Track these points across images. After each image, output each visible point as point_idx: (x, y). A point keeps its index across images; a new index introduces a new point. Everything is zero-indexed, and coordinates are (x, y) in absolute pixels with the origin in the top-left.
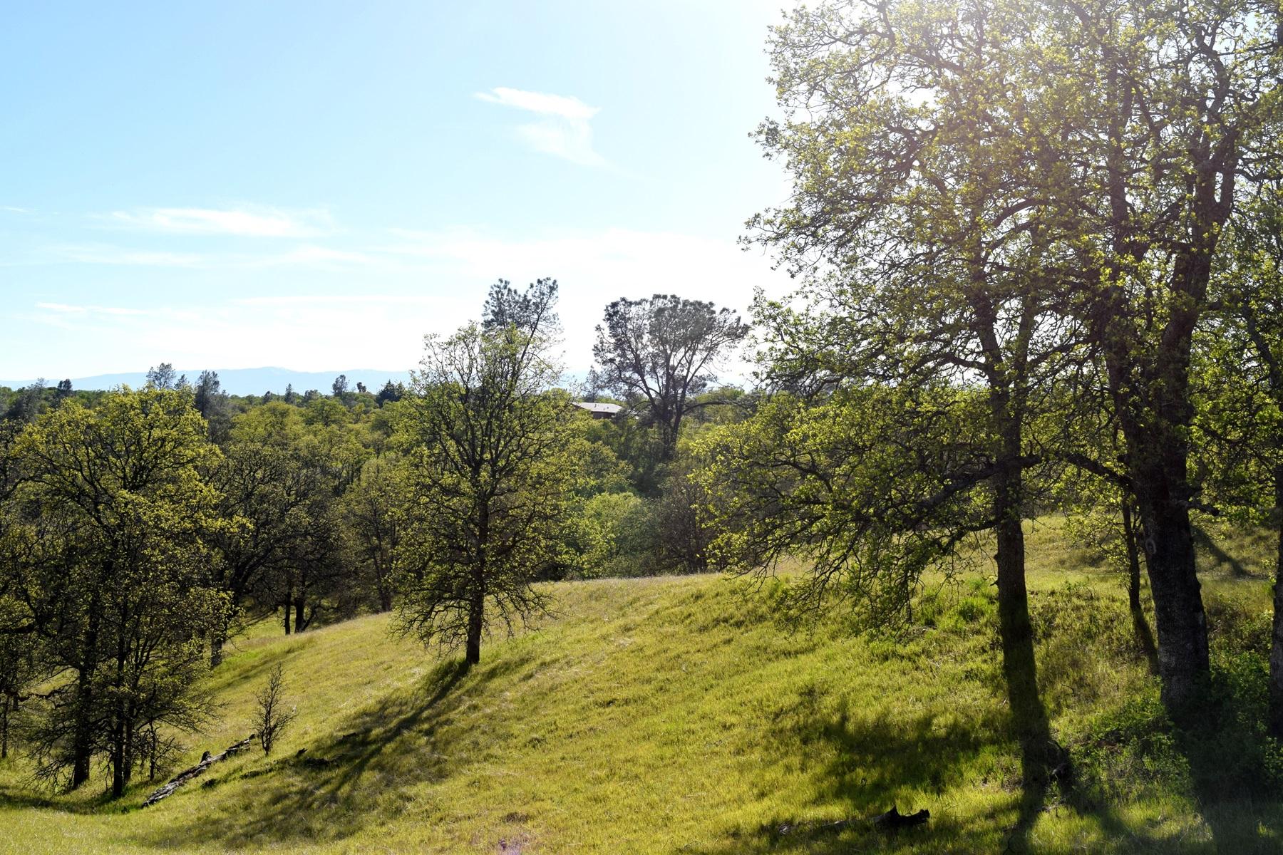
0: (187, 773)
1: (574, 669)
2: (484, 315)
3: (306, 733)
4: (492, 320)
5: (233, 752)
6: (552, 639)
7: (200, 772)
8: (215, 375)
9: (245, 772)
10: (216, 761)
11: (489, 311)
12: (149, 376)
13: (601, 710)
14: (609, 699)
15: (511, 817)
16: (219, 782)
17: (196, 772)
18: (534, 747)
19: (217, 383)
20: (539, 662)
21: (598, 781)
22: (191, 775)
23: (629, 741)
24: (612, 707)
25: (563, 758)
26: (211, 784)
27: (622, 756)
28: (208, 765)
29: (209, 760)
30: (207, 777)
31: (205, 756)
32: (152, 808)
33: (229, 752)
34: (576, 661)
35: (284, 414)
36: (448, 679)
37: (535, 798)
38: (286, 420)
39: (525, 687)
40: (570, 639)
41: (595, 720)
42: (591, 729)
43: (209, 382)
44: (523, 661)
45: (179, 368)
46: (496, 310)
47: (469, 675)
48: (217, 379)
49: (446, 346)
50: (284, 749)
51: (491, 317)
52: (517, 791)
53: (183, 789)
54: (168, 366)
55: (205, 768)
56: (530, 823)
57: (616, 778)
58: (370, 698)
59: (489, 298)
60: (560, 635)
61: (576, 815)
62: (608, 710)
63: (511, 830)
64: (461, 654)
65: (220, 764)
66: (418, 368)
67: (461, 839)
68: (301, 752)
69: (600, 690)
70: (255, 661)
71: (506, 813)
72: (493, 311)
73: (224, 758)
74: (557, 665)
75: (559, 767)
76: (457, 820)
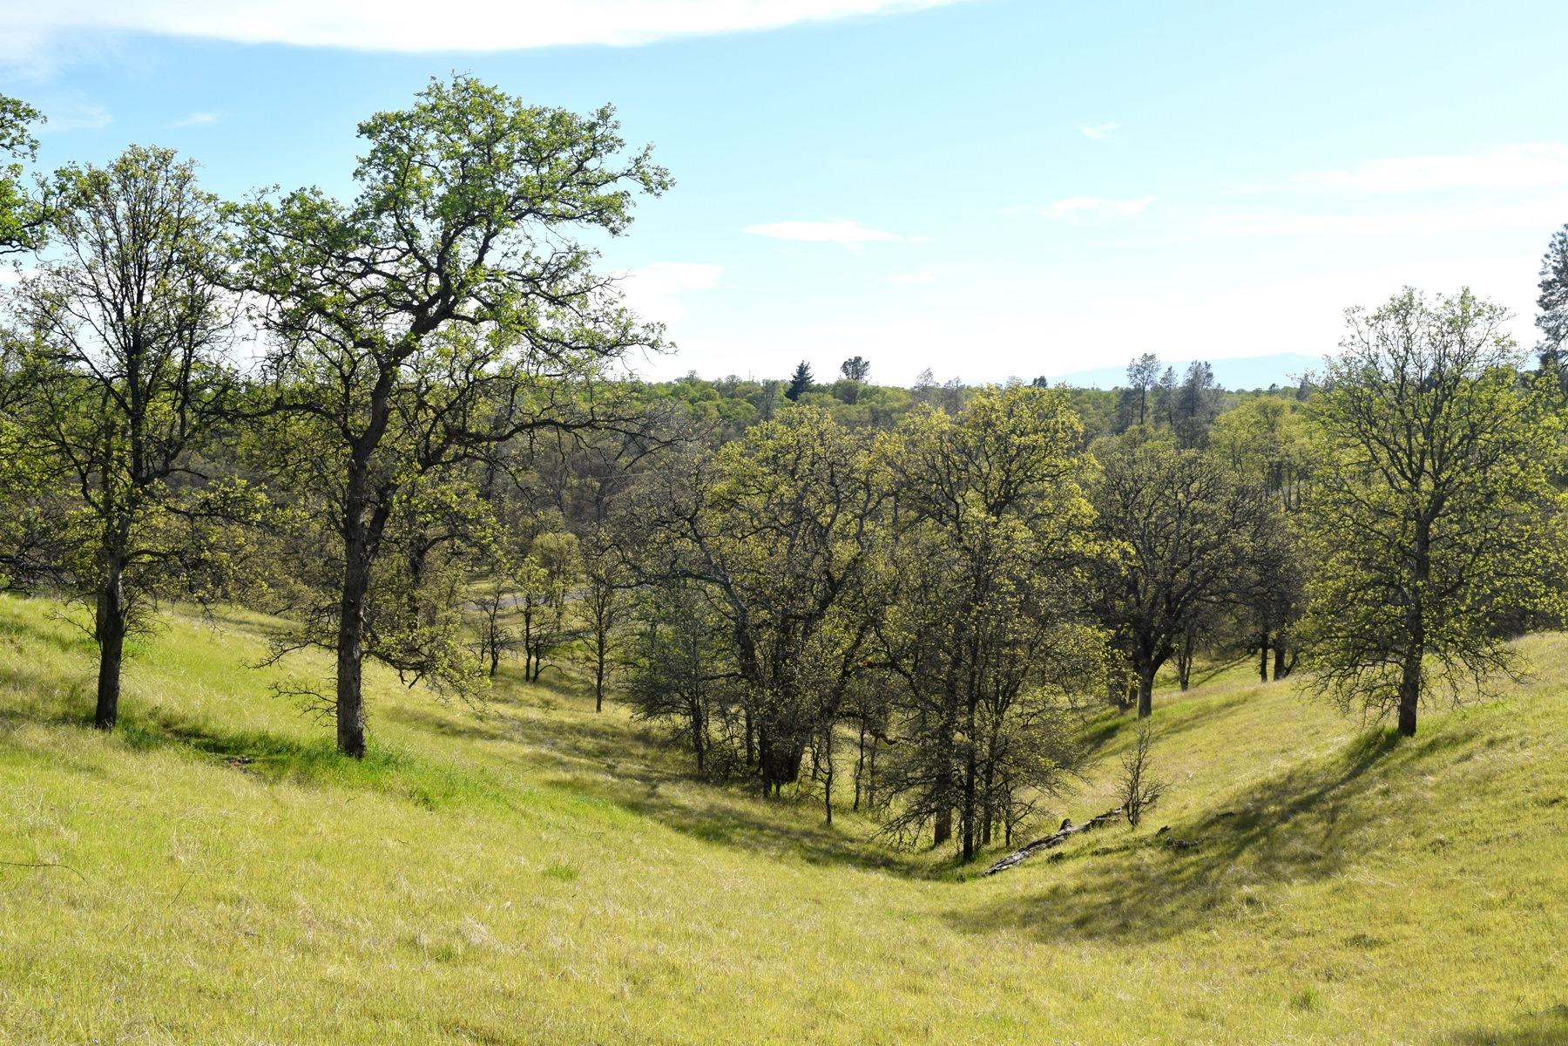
0: (1040, 842)
1: (1527, 753)
2: (1543, 273)
3: (1185, 808)
4: (1554, 281)
5: (1097, 823)
6: (1515, 710)
7: (1054, 844)
8: (1208, 366)
9: (1098, 848)
10: (1076, 832)
11: (1550, 269)
12: (1130, 369)
13: (1540, 810)
14: (1555, 796)
15: (1359, 941)
16: (1068, 857)
17: (1050, 842)
18: (1434, 852)
19: (1210, 375)
20: (1486, 739)
21: (1488, 905)
22: (1044, 845)
23: (1557, 856)
24: (1557, 808)
25: (1462, 871)
26: (1058, 858)
27: (1532, 876)
28: (1066, 835)
29: (1069, 829)
30: (1057, 850)
31: (1065, 824)
32: (989, 878)
33: (1093, 823)
34: (1535, 741)
35: (1277, 412)
36: (1372, 752)
37: (1402, 919)
38: (1278, 419)
39: (1457, 770)
40: (1537, 712)
41: (1528, 823)
42: (1518, 835)
43: (1200, 374)
44: (1470, 737)
45: (1164, 360)
46: (1560, 266)
47: (1397, 749)
48: (1211, 371)
49: (1372, 321)
50: (1151, 824)
51: (1551, 276)
52: (1382, 907)
53: (1029, 862)
54: (1152, 357)
55: (1062, 838)
56: (1377, 951)
57: (1514, 905)
58: (1276, 768)
59: (1549, 251)
60: (1527, 705)
61: (1439, 948)
62: (1549, 811)
63: (1350, 957)
64: (1392, 722)
65: (1081, 836)
66: (1336, 354)
67: (1283, 959)
68: (1164, 830)
69: (1548, 782)
70: (1189, 713)
71: (1352, 934)
72: (1555, 268)
73: (1086, 829)
74: (1508, 745)
75: (1452, 881)
76: (1294, 935)
